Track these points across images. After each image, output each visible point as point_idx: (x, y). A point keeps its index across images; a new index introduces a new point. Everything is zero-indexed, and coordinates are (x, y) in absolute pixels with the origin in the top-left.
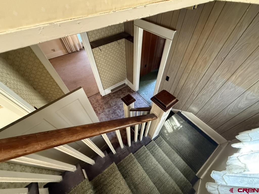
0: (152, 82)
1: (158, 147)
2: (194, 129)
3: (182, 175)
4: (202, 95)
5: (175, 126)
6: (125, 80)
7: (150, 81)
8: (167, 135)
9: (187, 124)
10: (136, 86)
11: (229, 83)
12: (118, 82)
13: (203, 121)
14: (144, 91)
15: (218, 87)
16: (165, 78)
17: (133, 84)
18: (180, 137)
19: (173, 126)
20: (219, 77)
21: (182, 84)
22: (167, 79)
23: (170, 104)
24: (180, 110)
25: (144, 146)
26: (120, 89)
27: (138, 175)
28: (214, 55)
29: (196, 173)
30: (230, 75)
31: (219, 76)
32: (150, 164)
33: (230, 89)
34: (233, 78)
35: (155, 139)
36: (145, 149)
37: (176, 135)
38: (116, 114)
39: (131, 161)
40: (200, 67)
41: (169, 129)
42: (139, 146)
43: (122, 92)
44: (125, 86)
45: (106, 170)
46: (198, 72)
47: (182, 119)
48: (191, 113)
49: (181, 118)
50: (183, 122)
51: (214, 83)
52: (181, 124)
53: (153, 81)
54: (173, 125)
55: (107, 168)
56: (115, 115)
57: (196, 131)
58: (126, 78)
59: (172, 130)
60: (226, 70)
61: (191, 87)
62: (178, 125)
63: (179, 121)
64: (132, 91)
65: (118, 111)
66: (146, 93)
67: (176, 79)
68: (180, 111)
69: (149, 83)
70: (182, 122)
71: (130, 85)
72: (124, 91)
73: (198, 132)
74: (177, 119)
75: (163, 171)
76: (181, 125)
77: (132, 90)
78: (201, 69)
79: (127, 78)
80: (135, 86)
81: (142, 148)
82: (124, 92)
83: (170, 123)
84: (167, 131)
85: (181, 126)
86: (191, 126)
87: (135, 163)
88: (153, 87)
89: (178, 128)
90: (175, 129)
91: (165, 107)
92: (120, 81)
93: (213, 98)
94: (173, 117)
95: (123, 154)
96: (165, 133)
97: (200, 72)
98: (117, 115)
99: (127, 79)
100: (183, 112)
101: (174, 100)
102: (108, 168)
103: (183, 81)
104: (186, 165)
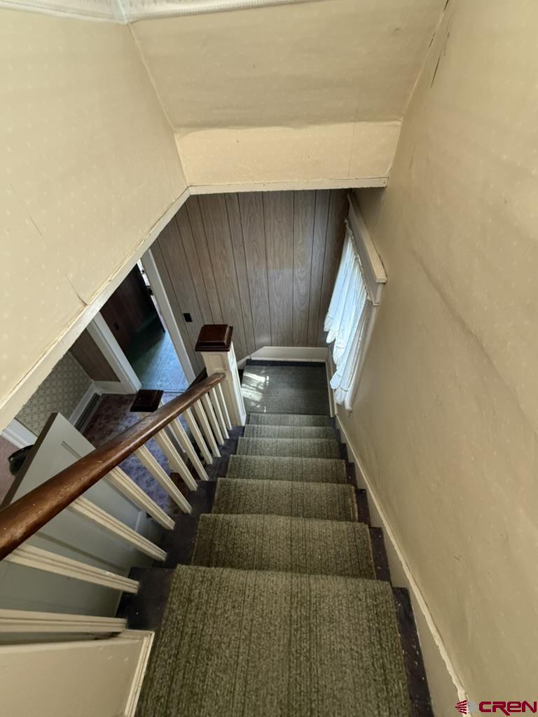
0: (159, 350)
1: (260, 426)
2: (286, 367)
3: (314, 428)
4: (257, 308)
5: (258, 384)
6: (91, 386)
7: (152, 350)
8: (258, 406)
9: (272, 369)
10: (130, 380)
11: (271, 271)
12: (74, 402)
13: (287, 346)
14: (157, 378)
15: (265, 285)
16: (182, 318)
17: (119, 381)
18: (278, 393)
19: (257, 388)
20: (256, 269)
21: (218, 311)
22: (188, 318)
23: (226, 337)
24: (245, 356)
25: (240, 438)
26: (94, 415)
27: (264, 467)
28: (228, 243)
29: (329, 415)
30: (264, 261)
31: (254, 268)
32: (268, 449)
33: (278, 278)
34: (270, 261)
35: (248, 421)
36: (244, 440)
37: (271, 396)
38: (134, 470)
39: (240, 464)
40: (224, 269)
41: (256, 396)
42: (233, 444)
43: (104, 417)
44: (101, 399)
45: (216, 495)
46: (226, 278)
47: (260, 367)
48: (265, 347)
49: (258, 367)
50: (266, 370)
51: (256, 282)
52: (265, 375)
53: (158, 348)
54: (255, 386)
55: (215, 491)
56: (133, 473)
57: (289, 367)
58: (88, 380)
59: (260, 394)
60: (256, 256)
61: (234, 306)
62: (262, 379)
63: (258, 374)
64: (127, 397)
65: (133, 460)
66: (165, 379)
67: (202, 309)
68: (248, 357)
69: (153, 357)
70: (264, 371)
71: (113, 388)
72: (107, 411)
73: (293, 368)
74: (254, 373)
75: (289, 440)
76: (266, 377)
77: (127, 395)
78: (226, 271)
79: (92, 378)
80: (128, 380)
81: (239, 442)
82: (110, 412)
83: (248, 387)
84: (254, 401)
85: (268, 378)
86: (280, 367)
87: (247, 460)
88: (167, 358)
89: (265, 383)
90: (262, 388)
91: (224, 344)
92: (79, 398)
93: (271, 303)
94: (246, 374)
95: (220, 468)
96: (254, 406)
97: (228, 275)
98: (136, 470)
99: (92, 380)
100: (254, 357)
101: (228, 330)
102: (217, 490)
103: (217, 305)
104: (312, 416)
